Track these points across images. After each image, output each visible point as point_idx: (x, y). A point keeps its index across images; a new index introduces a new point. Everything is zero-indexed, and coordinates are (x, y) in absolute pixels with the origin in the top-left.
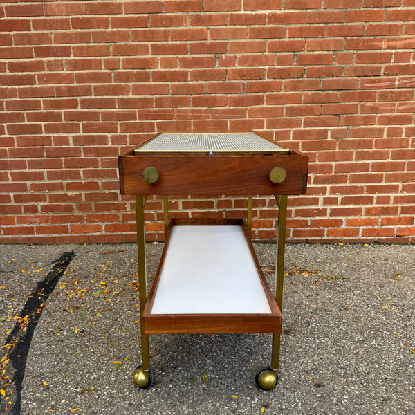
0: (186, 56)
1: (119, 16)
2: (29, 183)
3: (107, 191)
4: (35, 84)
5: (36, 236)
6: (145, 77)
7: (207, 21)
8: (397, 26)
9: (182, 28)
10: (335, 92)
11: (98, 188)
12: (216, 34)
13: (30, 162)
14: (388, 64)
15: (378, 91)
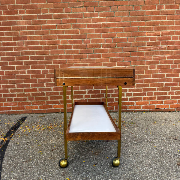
0: (71, 40)
1: (45, 25)
2: (9, 89)
3: (40, 92)
4: (13, 51)
5: (12, 111)
6: (56, 48)
7: (79, 27)
8: (150, 27)
9: (69, 29)
10: (128, 52)
11: (37, 91)
12: (82, 31)
13: (10, 81)
14: (148, 42)
15: (145, 52)
